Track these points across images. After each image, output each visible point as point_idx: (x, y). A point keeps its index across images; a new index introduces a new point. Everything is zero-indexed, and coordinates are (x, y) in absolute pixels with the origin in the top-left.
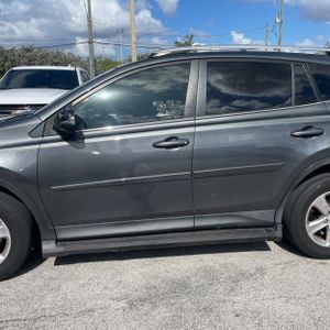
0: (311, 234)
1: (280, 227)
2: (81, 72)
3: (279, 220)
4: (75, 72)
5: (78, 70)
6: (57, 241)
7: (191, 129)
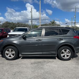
0: (62, 56)
1: (56, 54)
2: (28, 29)
3: (56, 53)
4: (27, 29)
5: (28, 28)
6: (22, 54)
7: (42, 38)
